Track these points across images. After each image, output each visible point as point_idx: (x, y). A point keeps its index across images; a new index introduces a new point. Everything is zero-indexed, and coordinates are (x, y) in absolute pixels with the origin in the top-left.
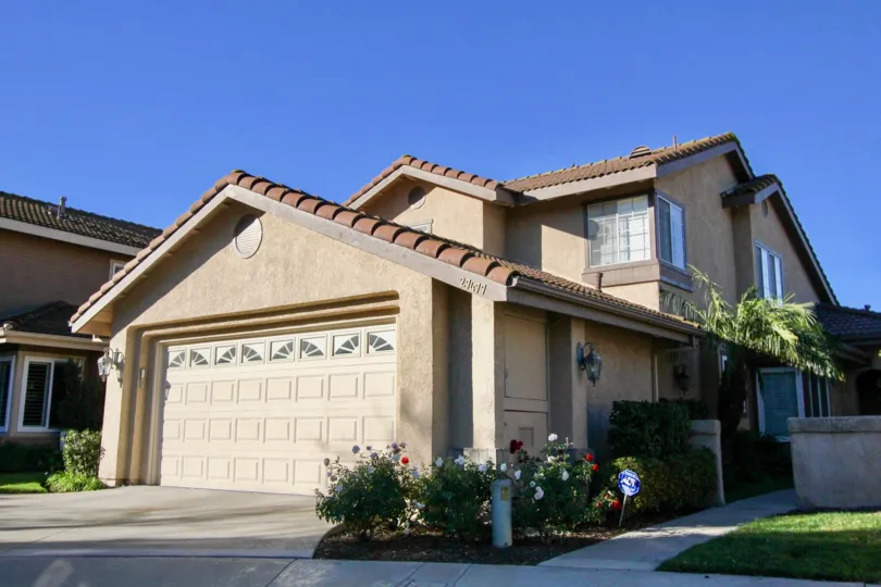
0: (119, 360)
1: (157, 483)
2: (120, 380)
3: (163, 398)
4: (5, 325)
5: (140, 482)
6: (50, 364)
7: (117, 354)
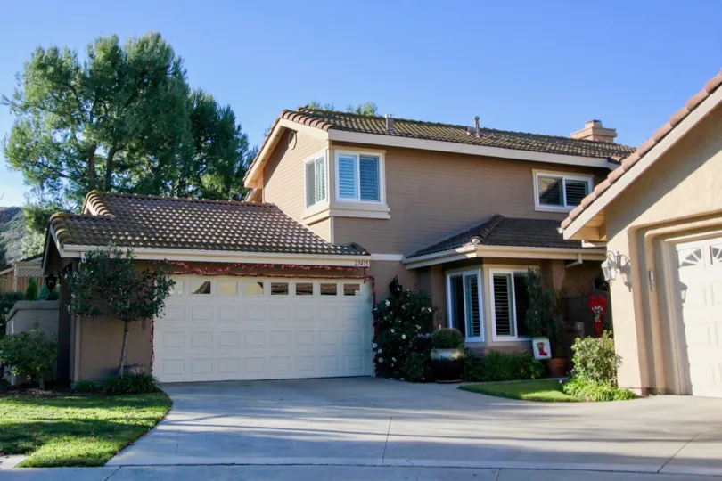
0: (623, 263)
1: (688, 393)
2: (628, 284)
3: (679, 302)
4: (473, 241)
5: (668, 392)
6: (510, 275)
7: (619, 257)
